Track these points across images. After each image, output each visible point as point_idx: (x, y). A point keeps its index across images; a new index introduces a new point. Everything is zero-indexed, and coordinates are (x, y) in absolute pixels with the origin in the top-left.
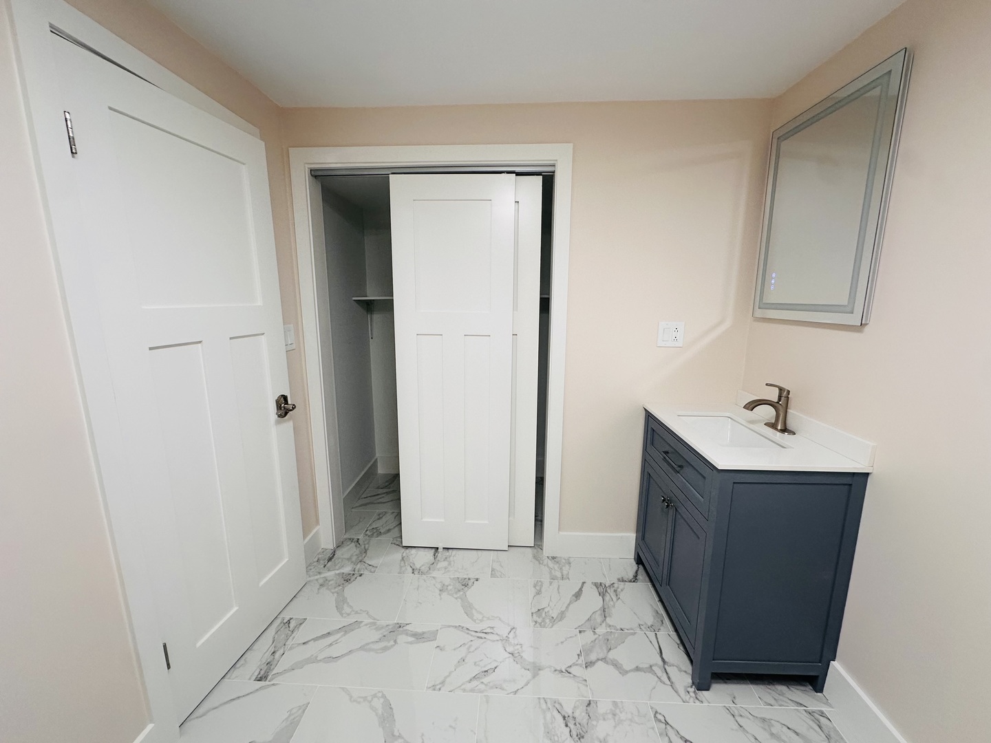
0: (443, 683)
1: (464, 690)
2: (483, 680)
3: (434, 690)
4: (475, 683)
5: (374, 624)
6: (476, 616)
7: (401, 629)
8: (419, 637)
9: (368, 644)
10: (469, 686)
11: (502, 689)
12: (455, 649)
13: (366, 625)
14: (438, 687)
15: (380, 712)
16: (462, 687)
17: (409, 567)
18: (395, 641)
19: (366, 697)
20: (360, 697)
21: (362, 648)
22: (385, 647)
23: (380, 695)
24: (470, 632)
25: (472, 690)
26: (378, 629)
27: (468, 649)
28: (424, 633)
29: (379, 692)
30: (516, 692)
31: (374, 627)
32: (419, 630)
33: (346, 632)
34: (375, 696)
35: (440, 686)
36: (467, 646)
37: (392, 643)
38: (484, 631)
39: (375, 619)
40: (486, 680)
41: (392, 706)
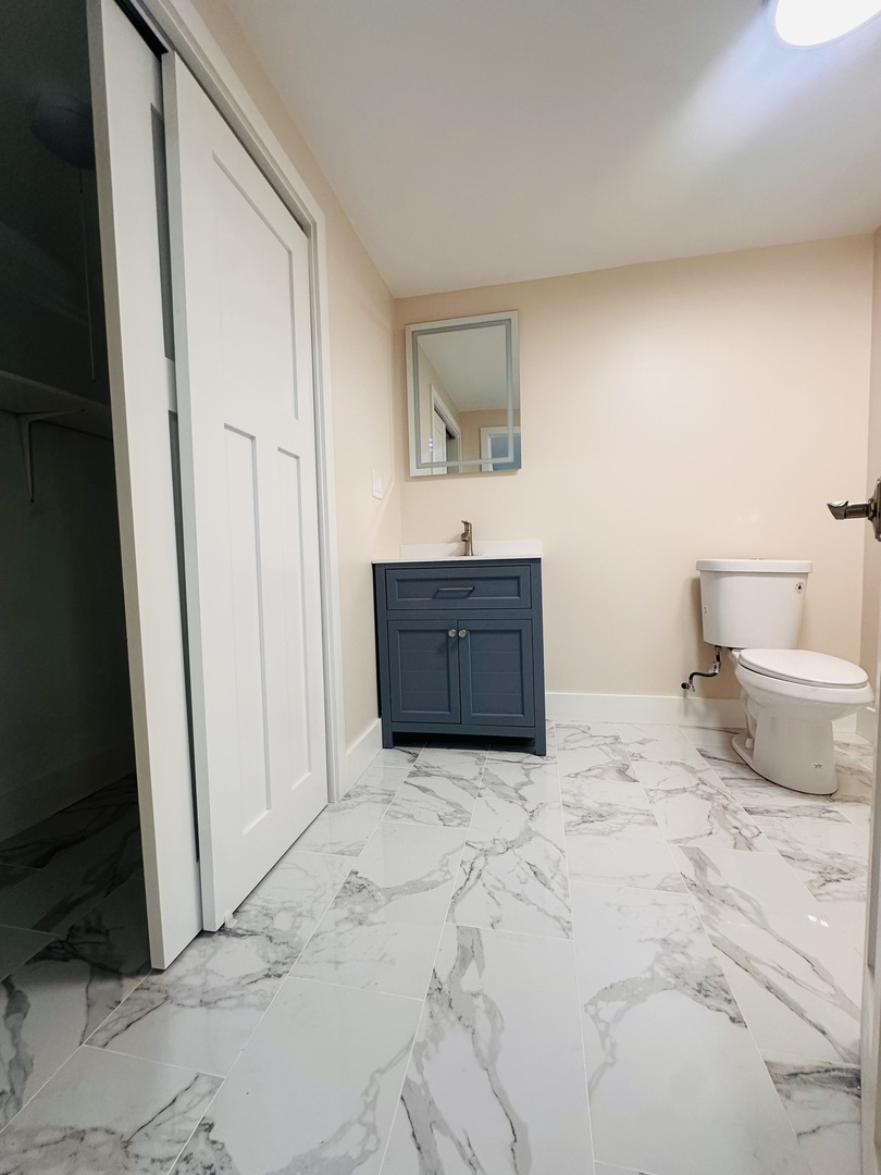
0: (558, 919)
1: (566, 896)
2: (549, 877)
3: (570, 929)
4: (553, 884)
5: (421, 1050)
6: (438, 876)
7: (445, 988)
8: (468, 954)
9: (478, 1054)
10: (559, 891)
11: (559, 861)
12: (499, 905)
13: (420, 1068)
14: (565, 924)
15: (624, 1004)
16: (562, 897)
17: (254, 987)
18: (475, 995)
19: (600, 1032)
20: (603, 1045)
21: (488, 1067)
22: (488, 1012)
23: (592, 1009)
24: (467, 886)
25: (565, 888)
26: (436, 1035)
27: (498, 889)
28: (461, 947)
29: (586, 1011)
30: (562, 851)
31: (431, 1046)
32: (454, 953)
33: (437, 1123)
34: (595, 1018)
35: (562, 922)
36: (493, 890)
37: (479, 1001)
38: (468, 871)
39: (408, 1048)
40: (548, 875)
41: (608, 985)
